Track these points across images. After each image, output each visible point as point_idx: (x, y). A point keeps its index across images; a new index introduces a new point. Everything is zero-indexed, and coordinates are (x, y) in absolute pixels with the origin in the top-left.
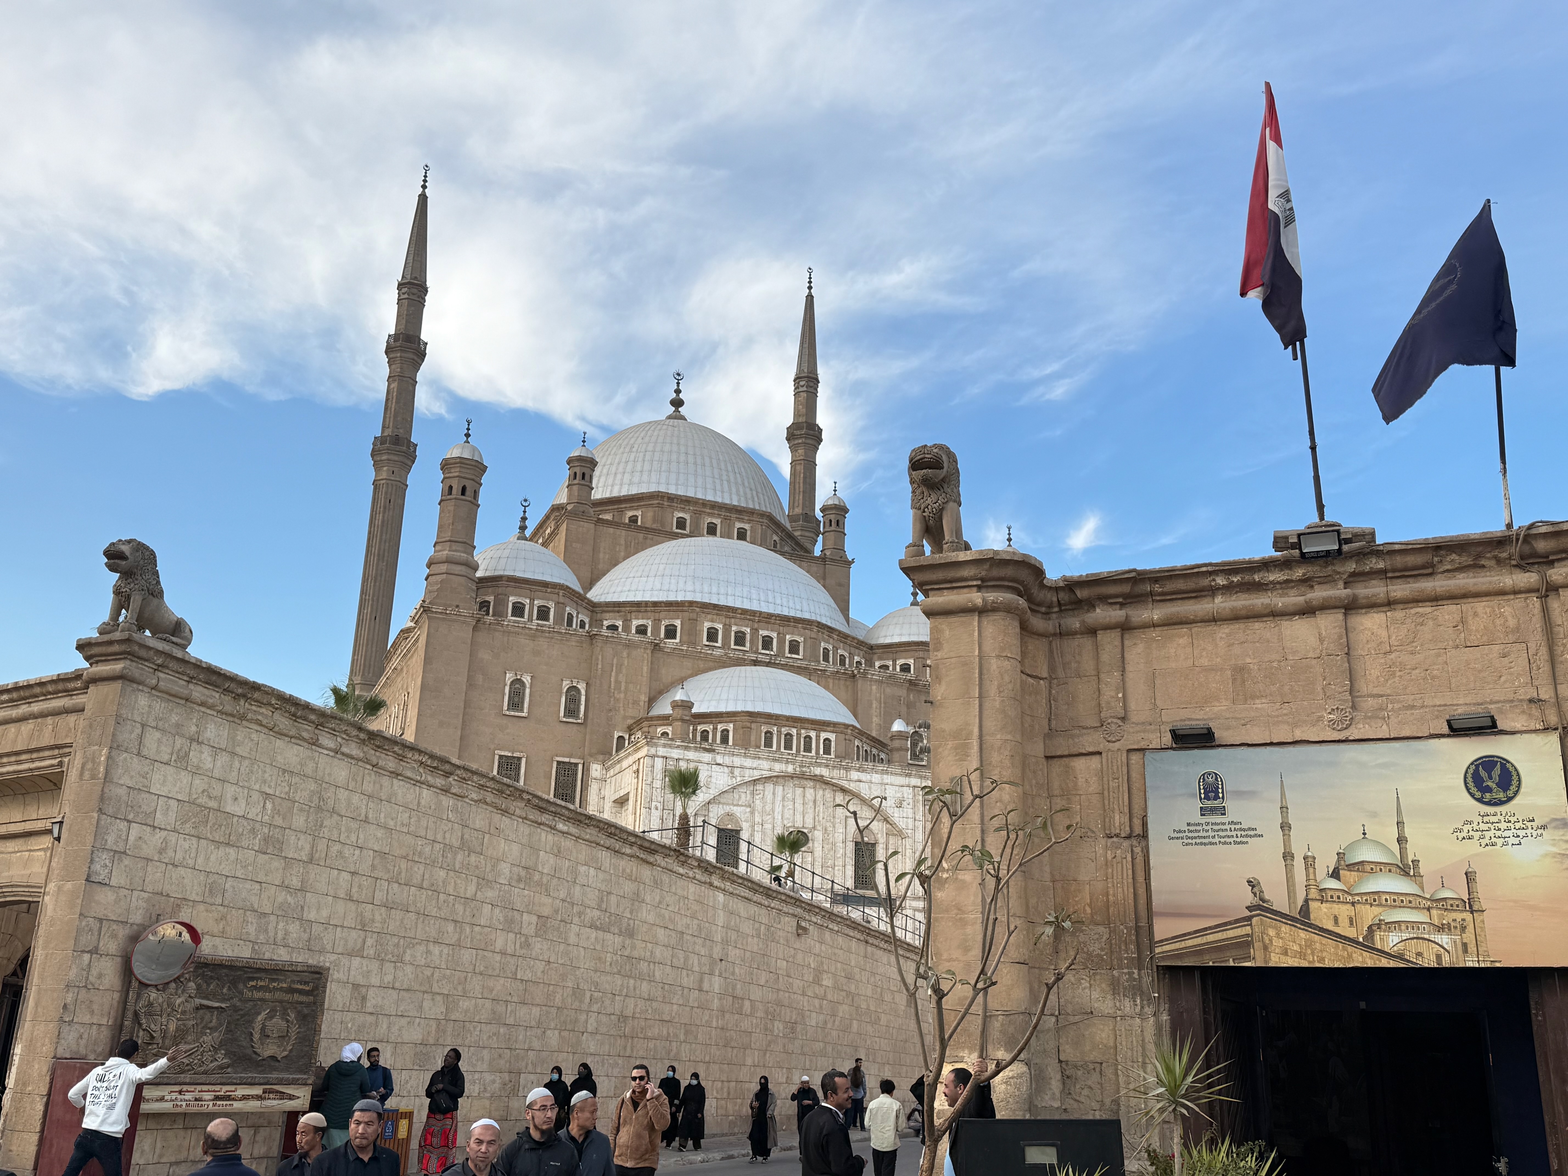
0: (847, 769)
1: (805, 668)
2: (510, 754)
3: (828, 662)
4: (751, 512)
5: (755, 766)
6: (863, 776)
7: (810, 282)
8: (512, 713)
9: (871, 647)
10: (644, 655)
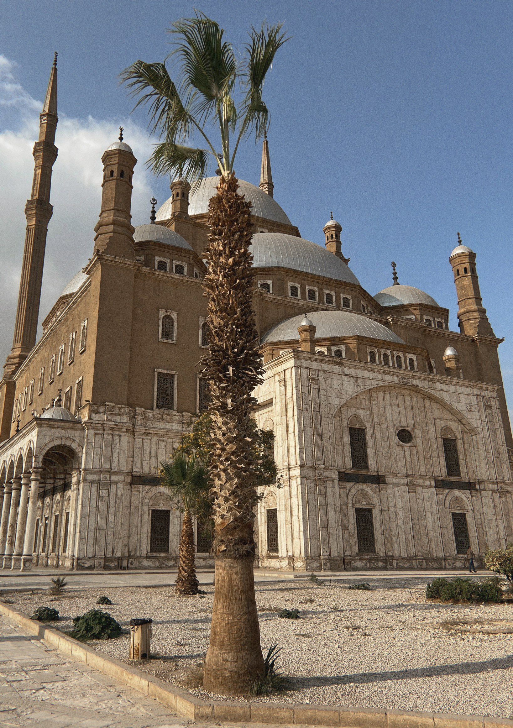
2: (166, 372)
5: (371, 377)
6: (444, 387)
8: (166, 341)
9: (382, 309)
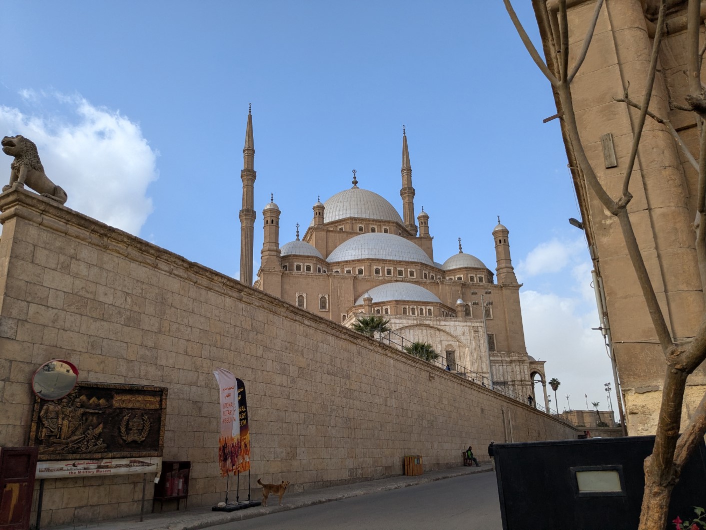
0: (439, 321)
1: (418, 282)
3: (427, 279)
4: (389, 222)
5: (400, 322)
6: (446, 323)
7: (404, 131)
9: (444, 272)
10: (350, 282)
